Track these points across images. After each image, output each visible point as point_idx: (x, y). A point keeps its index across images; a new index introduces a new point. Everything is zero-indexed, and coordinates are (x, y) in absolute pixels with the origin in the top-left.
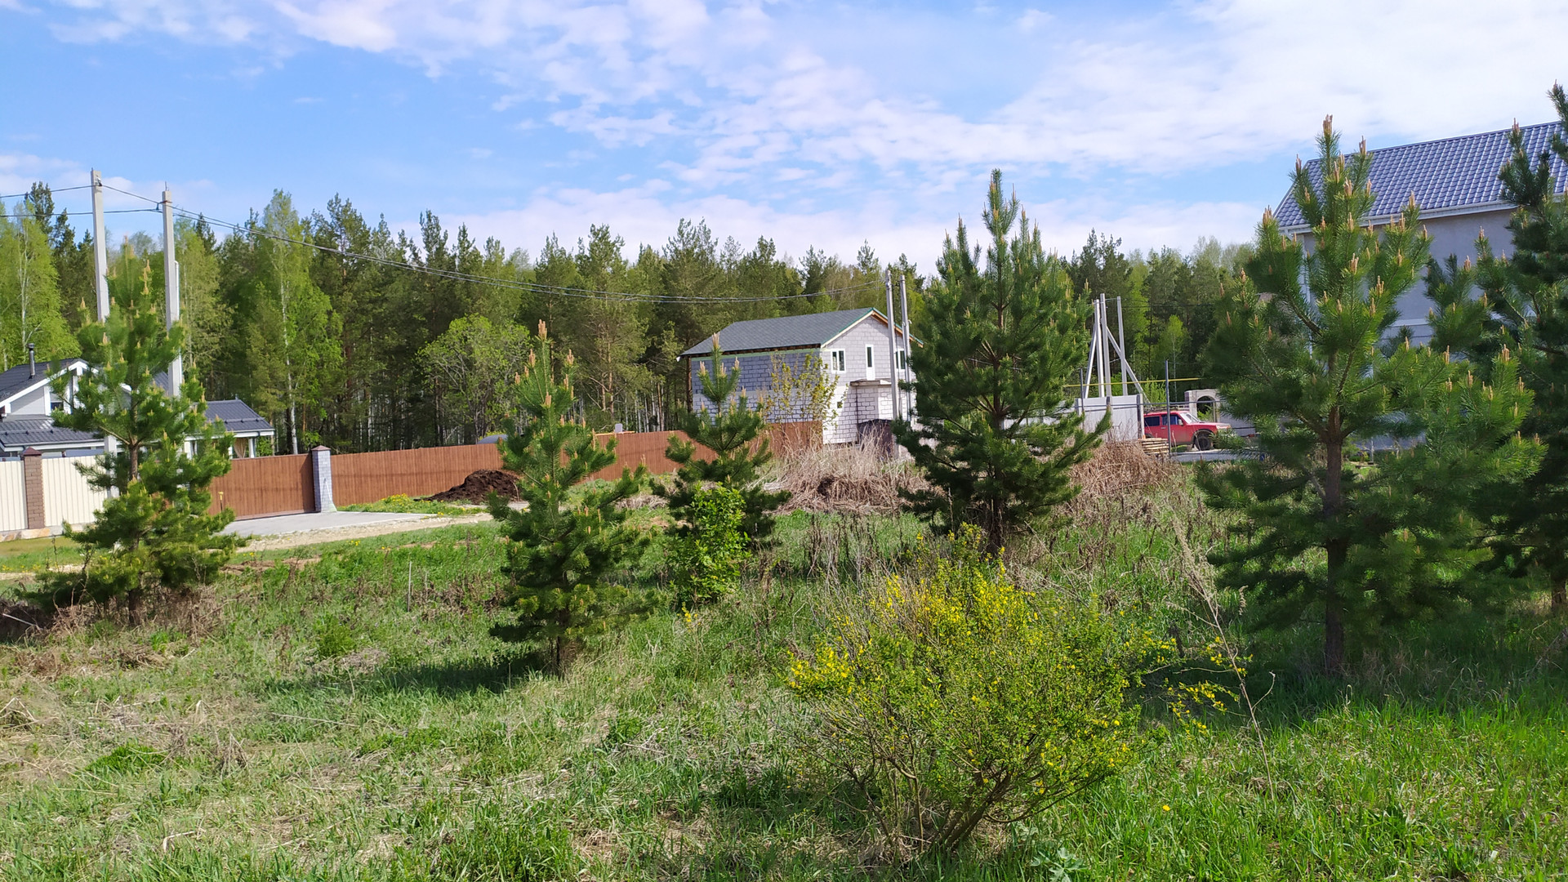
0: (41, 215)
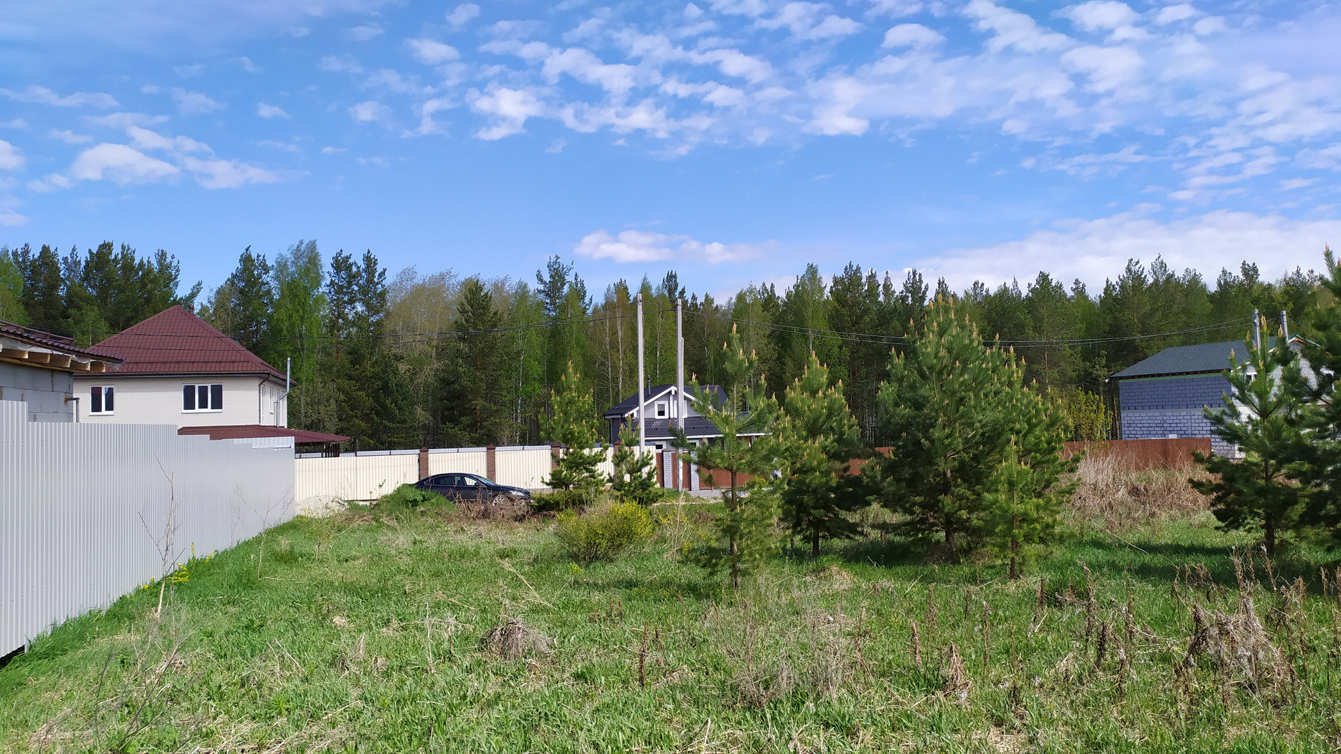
0: (671, 291)
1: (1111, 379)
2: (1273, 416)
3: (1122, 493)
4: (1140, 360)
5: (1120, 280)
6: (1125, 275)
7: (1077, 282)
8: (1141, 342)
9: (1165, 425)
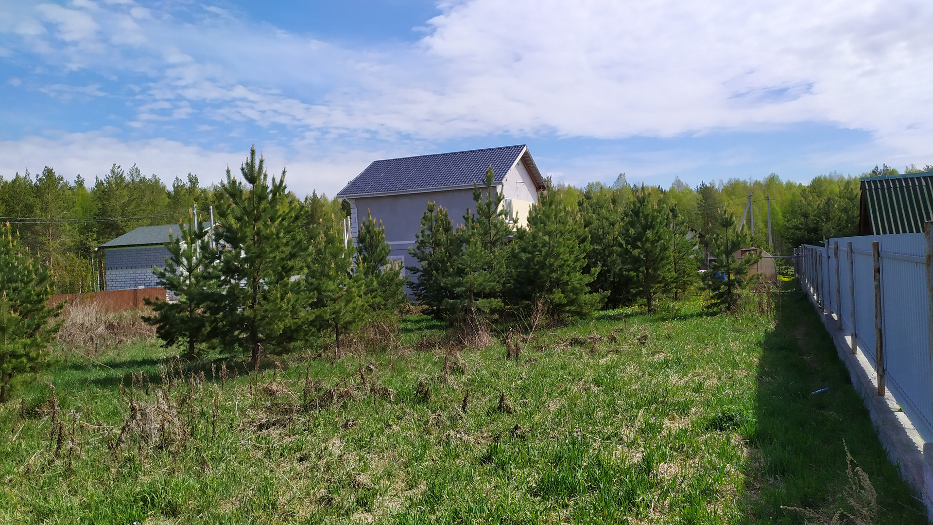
1: (99, 248)
2: (195, 271)
3: (101, 329)
4: (120, 235)
5: (107, 178)
6: (110, 175)
7: (79, 177)
8: (122, 222)
9: (137, 280)
